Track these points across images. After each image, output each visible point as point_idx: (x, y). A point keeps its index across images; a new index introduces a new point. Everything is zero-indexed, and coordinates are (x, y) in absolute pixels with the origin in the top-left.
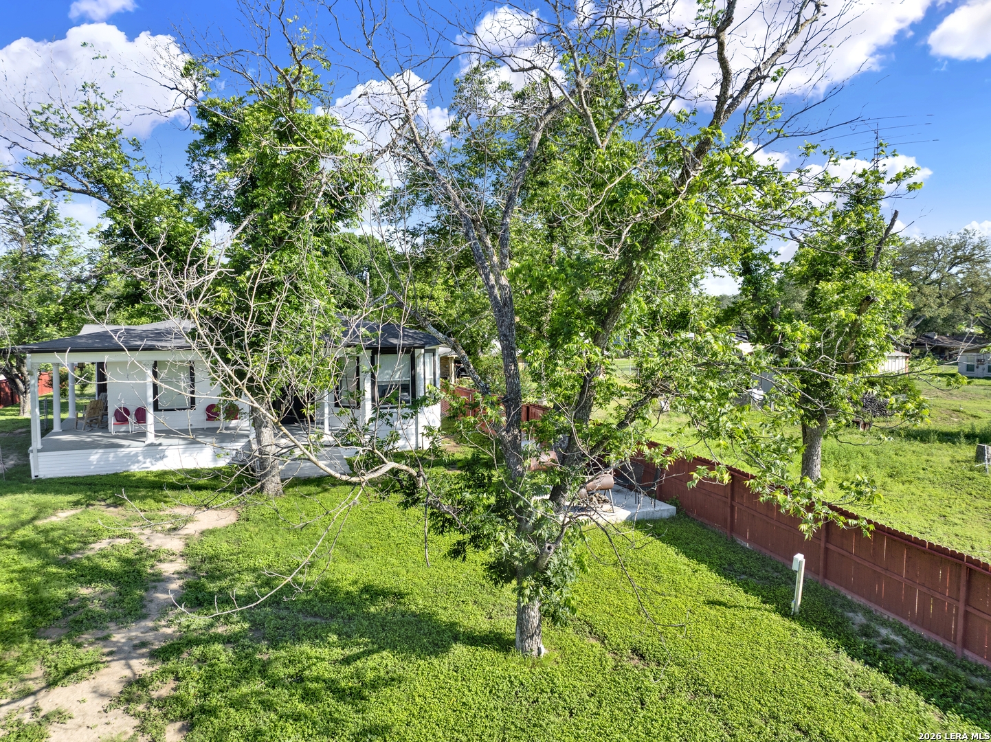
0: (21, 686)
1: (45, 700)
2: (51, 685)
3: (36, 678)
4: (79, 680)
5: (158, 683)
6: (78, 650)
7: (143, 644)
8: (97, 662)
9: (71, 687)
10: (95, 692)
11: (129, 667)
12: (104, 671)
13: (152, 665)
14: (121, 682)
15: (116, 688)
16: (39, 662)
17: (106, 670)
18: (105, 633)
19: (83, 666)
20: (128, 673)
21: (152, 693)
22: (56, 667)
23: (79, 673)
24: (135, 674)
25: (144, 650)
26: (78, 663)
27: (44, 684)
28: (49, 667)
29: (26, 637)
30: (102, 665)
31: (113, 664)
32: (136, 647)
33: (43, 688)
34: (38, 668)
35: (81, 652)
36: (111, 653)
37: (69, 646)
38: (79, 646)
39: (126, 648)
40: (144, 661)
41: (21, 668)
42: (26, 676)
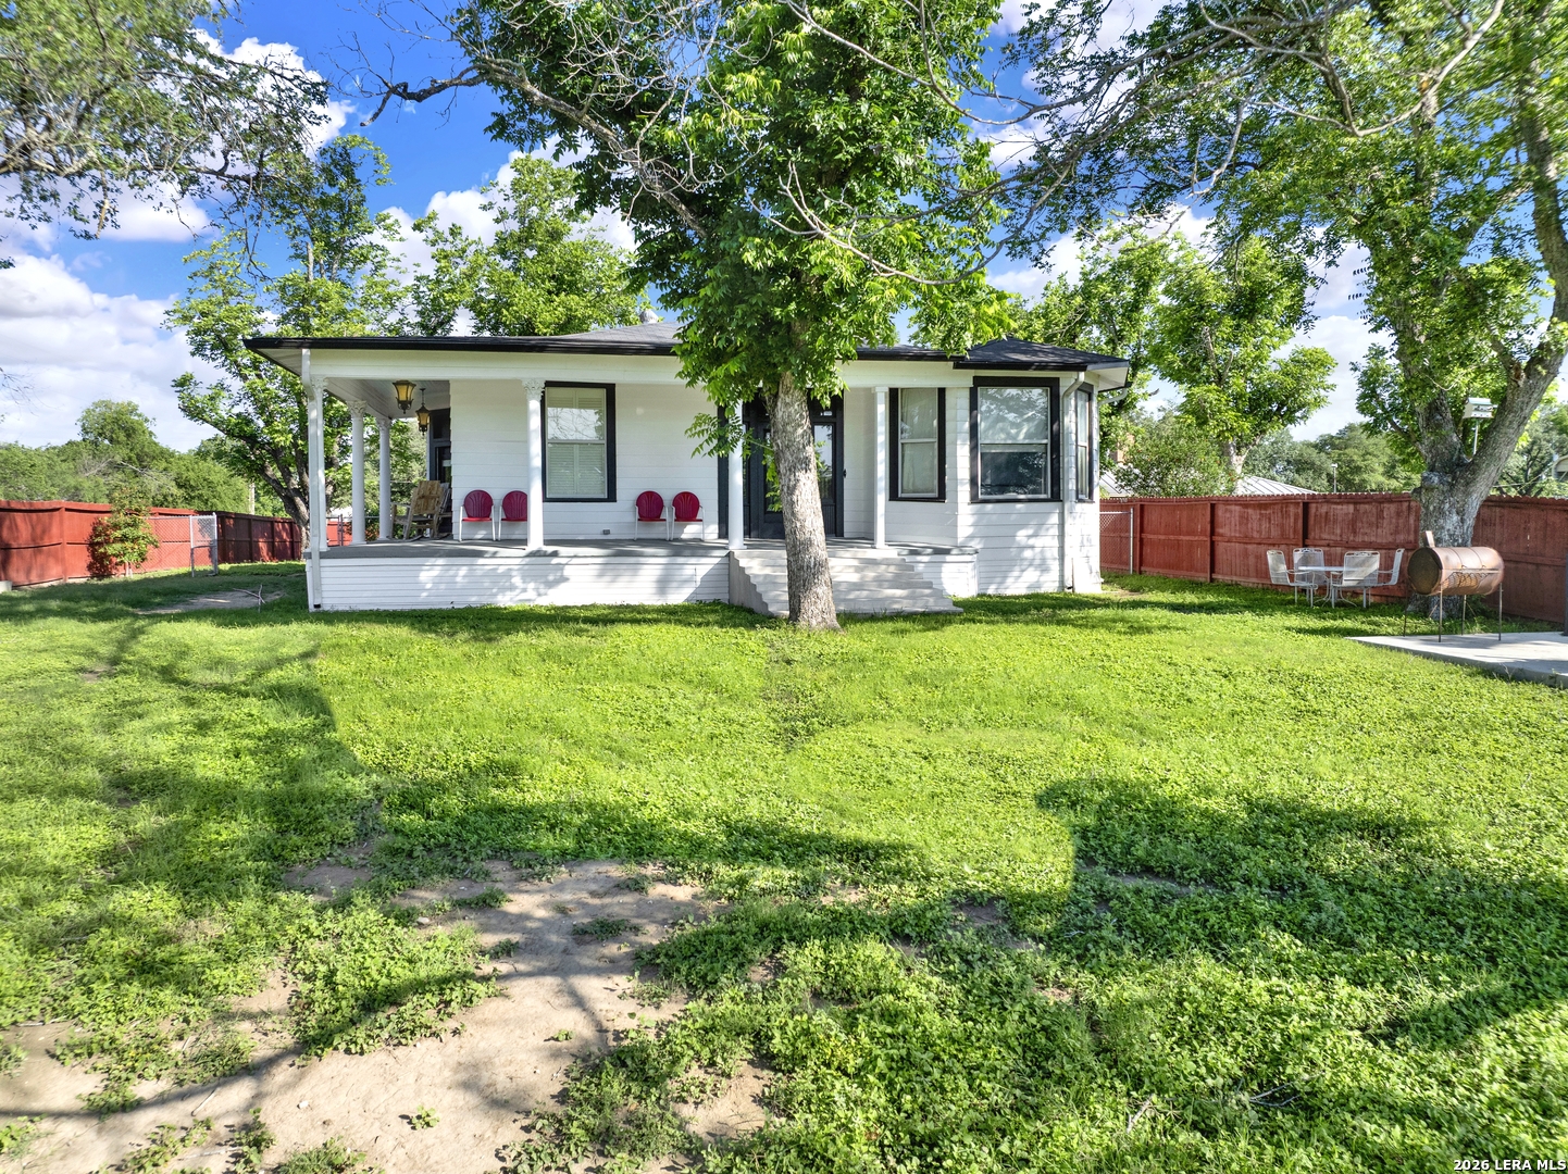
0: (213, 1038)
1: (287, 1101)
2: (311, 1044)
3: (266, 1014)
4: (405, 1034)
5: (696, 1072)
6: (400, 932)
7: (607, 929)
8: (465, 977)
9: (378, 1056)
10: (466, 1086)
11: (579, 1002)
12: (488, 1009)
13: (655, 1000)
14: (556, 1055)
15: (544, 1080)
16: (279, 960)
17: (497, 1003)
18: (481, 889)
19: (419, 987)
20: (574, 1023)
21: (686, 1111)
22: (329, 979)
23: (408, 1008)
24: (602, 1031)
25: (613, 949)
26: (402, 973)
27: (288, 1040)
28: (309, 978)
29: (252, 885)
30: (481, 988)
31: (518, 988)
32: (581, 935)
33: (286, 1053)
34: (273, 980)
35: (411, 940)
36: (505, 951)
37: (373, 915)
38: (406, 918)
39: (554, 938)
40: (623, 982)
41: (218, 974)
42: (235, 1003)
